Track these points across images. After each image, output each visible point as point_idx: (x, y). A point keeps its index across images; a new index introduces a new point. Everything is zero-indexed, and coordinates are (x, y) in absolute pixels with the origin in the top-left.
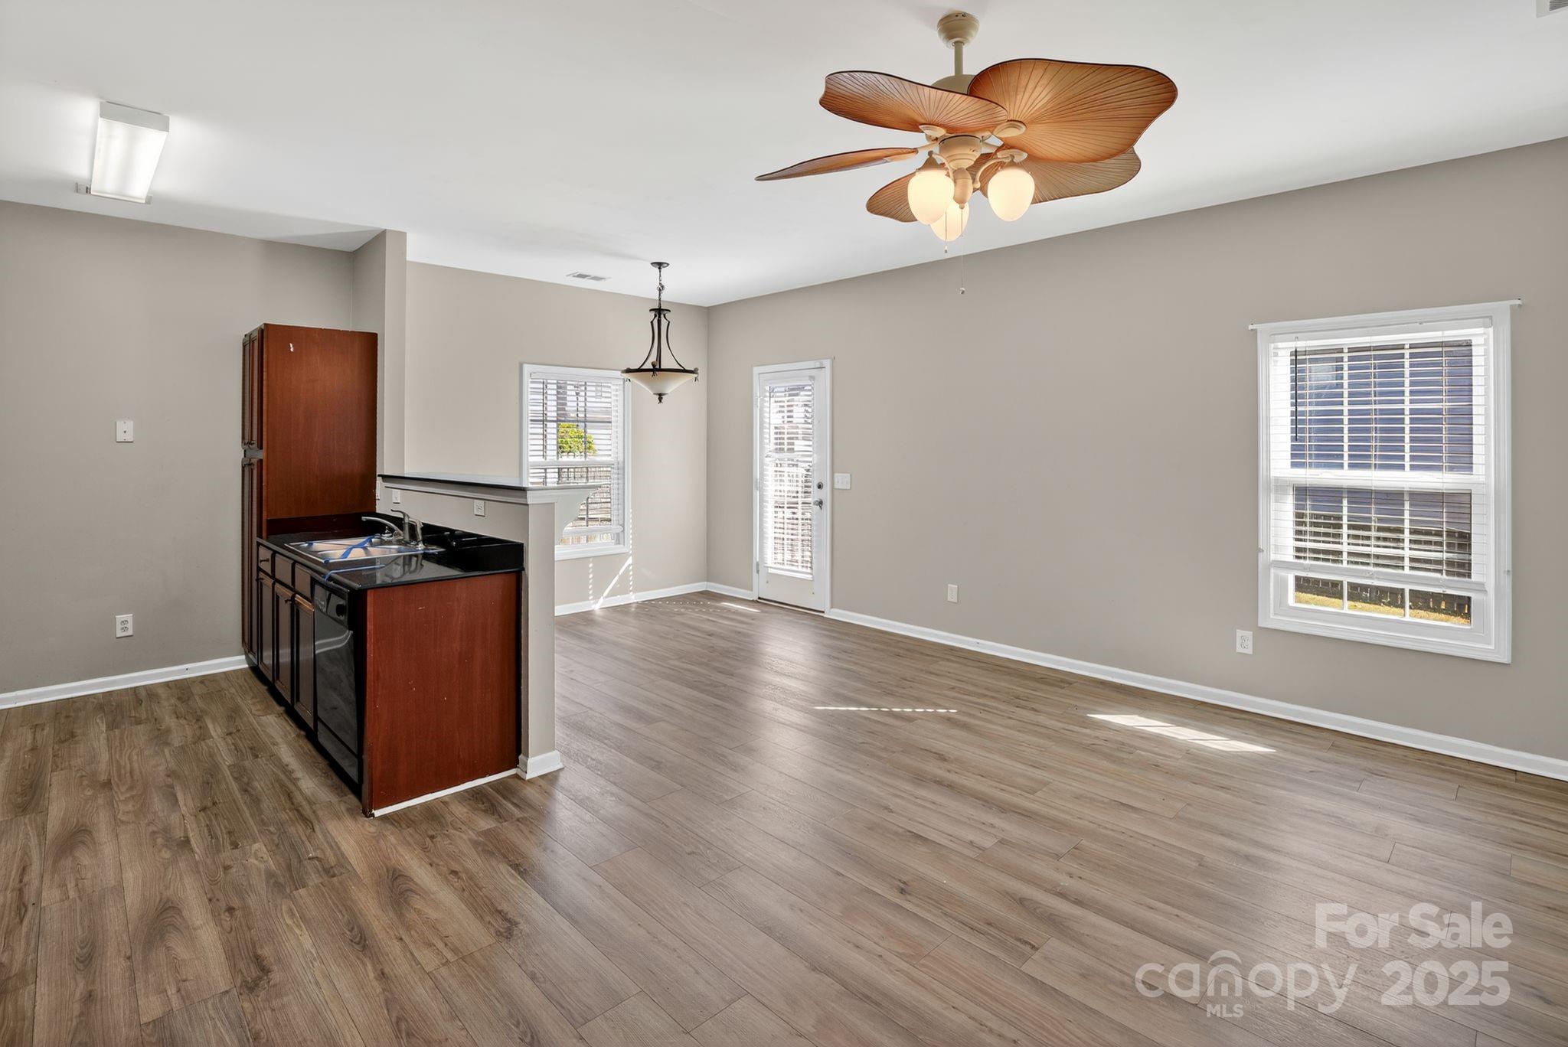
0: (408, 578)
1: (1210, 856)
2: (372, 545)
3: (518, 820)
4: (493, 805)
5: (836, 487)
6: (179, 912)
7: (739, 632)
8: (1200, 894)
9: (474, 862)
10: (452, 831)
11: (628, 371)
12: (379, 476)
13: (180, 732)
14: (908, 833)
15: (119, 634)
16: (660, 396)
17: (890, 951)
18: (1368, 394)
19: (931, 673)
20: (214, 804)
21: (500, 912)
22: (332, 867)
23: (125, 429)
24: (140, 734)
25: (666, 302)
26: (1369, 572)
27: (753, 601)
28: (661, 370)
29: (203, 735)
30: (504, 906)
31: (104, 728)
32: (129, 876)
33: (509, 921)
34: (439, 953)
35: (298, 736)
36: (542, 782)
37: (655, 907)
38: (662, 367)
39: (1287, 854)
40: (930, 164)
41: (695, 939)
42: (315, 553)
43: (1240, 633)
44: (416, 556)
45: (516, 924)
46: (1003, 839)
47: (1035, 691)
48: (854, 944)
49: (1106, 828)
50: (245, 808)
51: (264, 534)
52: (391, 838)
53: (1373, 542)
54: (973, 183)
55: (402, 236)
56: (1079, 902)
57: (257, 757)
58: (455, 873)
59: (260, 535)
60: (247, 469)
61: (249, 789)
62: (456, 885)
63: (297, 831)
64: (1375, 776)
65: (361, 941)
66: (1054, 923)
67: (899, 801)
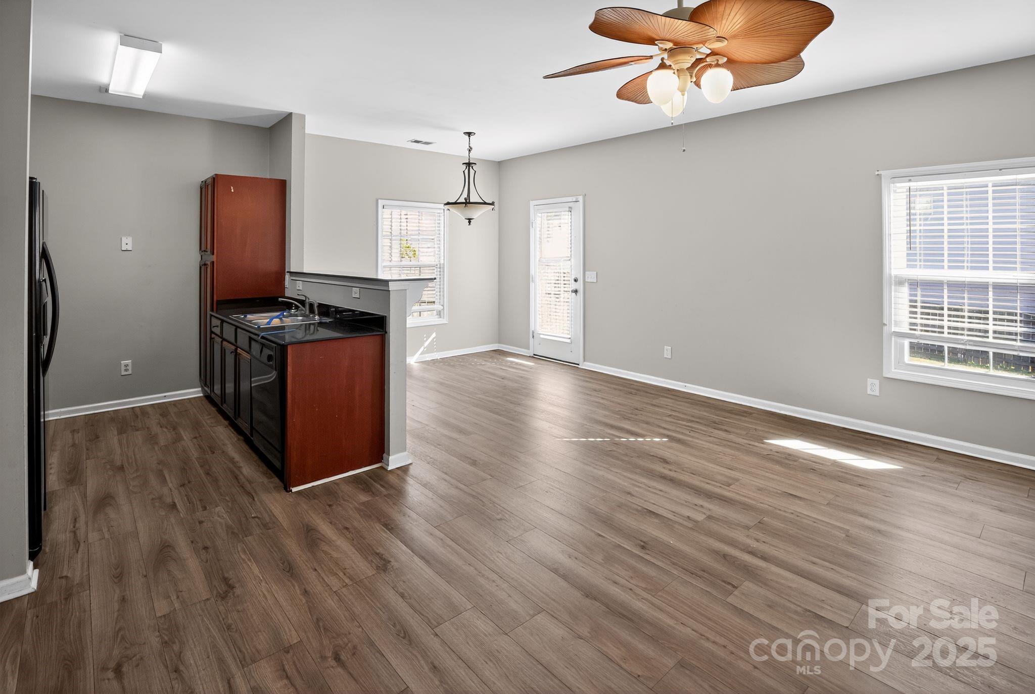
0: (308, 338)
1: (854, 531)
2: (284, 316)
3: (384, 496)
4: (367, 485)
5: (586, 281)
6: (174, 549)
7: (522, 377)
8: (848, 555)
9: (358, 522)
10: (343, 502)
11: (448, 204)
12: (287, 272)
13: (164, 437)
14: (645, 510)
15: (123, 373)
16: (470, 220)
17: (637, 586)
18: (962, 218)
19: (655, 405)
20: (189, 482)
21: (378, 554)
22: (267, 523)
23: (127, 243)
24: (139, 437)
25: (474, 158)
26: (963, 340)
27: (530, 356)
28: (470, 203)
29: (179, 439)
30: (380, 550)
31: (116, 433)
32: (140, 525)
33: (384, 560)
34: (340, 579)
35: (239, 439)
36: (399, 472)
37: (479, 553)
38: (471, 201)
39: (908, 531)
40: (662, 66)
41: (507, 575)
42: (250, 321)
43: (870, 381)
44: (313, 324)
45: (389, 562)
46: (709, 515)
47: (726, 418)
48: (612, 581)
49: (780, 510)
50: (209, 485)
51: (215, 310)
52: (304, 505)
53: (966, 320)
54: (691, 78)
55: (302, 117)
56: (764, 558)
57: (214, 453)
58: (347, 528)
59: (212, 310)
60: (203, 268)
61: (210, 473)
62: (349, 536)
63: (244, 500)
64: (968, 480)
65: (289, 570)
66: (749, 572)
67: (637, 489)
